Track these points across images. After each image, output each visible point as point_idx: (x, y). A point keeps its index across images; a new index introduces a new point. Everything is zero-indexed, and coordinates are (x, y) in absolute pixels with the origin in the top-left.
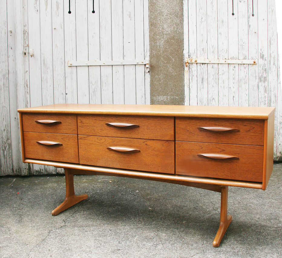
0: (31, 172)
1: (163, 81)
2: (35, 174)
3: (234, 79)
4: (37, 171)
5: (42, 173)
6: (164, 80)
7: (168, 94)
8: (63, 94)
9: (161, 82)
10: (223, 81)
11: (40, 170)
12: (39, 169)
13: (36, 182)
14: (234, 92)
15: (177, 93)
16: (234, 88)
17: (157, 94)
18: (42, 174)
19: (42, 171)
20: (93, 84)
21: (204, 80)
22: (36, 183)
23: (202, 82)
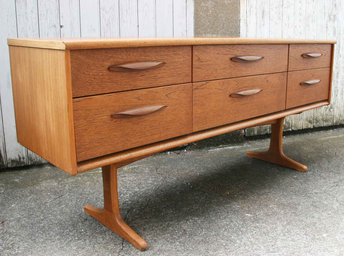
0: (3, 162)
1: (212, 12)
2: (9, 166)
3: (300, 15)
4: (13, 161)
5: (23, 163)
6: (213, 10)
7: (218, 31)
8: (55, 26)
9: (208, 14)
10: (288, 17)
11: (20, 158)
12: (18, 158)
13: (17, 180)
14: (300, 34)
15: (231, 31)
16: (300, 27)
17: (203, 31)
18: (22, 165)
19: (22, 159)
20: (106, 12)
21: (265, 13)
22: (16, 182)
23: (263, 17)
